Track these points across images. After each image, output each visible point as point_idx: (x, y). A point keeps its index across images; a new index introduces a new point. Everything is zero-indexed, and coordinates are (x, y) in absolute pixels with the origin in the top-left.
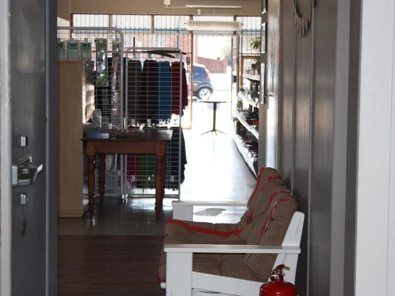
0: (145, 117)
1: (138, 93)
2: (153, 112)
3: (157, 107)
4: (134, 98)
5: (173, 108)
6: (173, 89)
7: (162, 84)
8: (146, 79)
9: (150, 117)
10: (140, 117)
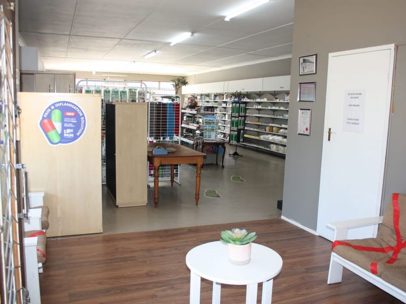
0: (159, 136)
1: (156, 122)
2: (164, 133)
3: (166, 130)
4: (153, 127)
5: (175, 133)
6: (176, 119)
7: (169, 116)
8: (160, 113)
9: (162, 136)
10: (157, 136)
